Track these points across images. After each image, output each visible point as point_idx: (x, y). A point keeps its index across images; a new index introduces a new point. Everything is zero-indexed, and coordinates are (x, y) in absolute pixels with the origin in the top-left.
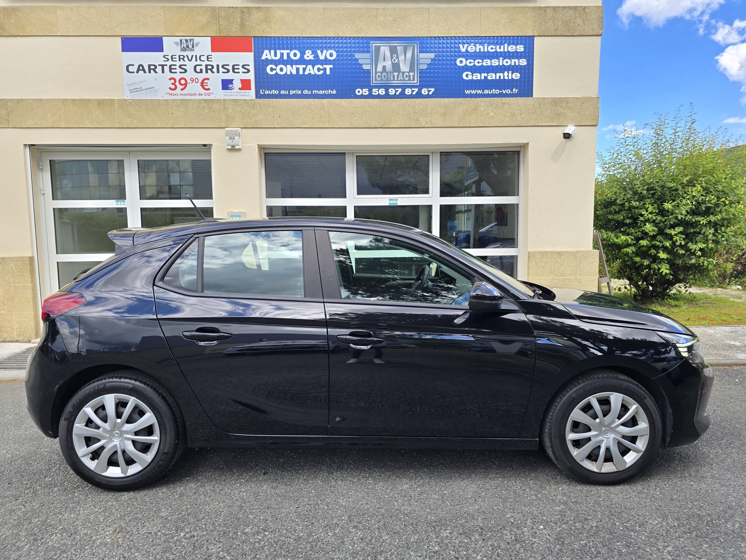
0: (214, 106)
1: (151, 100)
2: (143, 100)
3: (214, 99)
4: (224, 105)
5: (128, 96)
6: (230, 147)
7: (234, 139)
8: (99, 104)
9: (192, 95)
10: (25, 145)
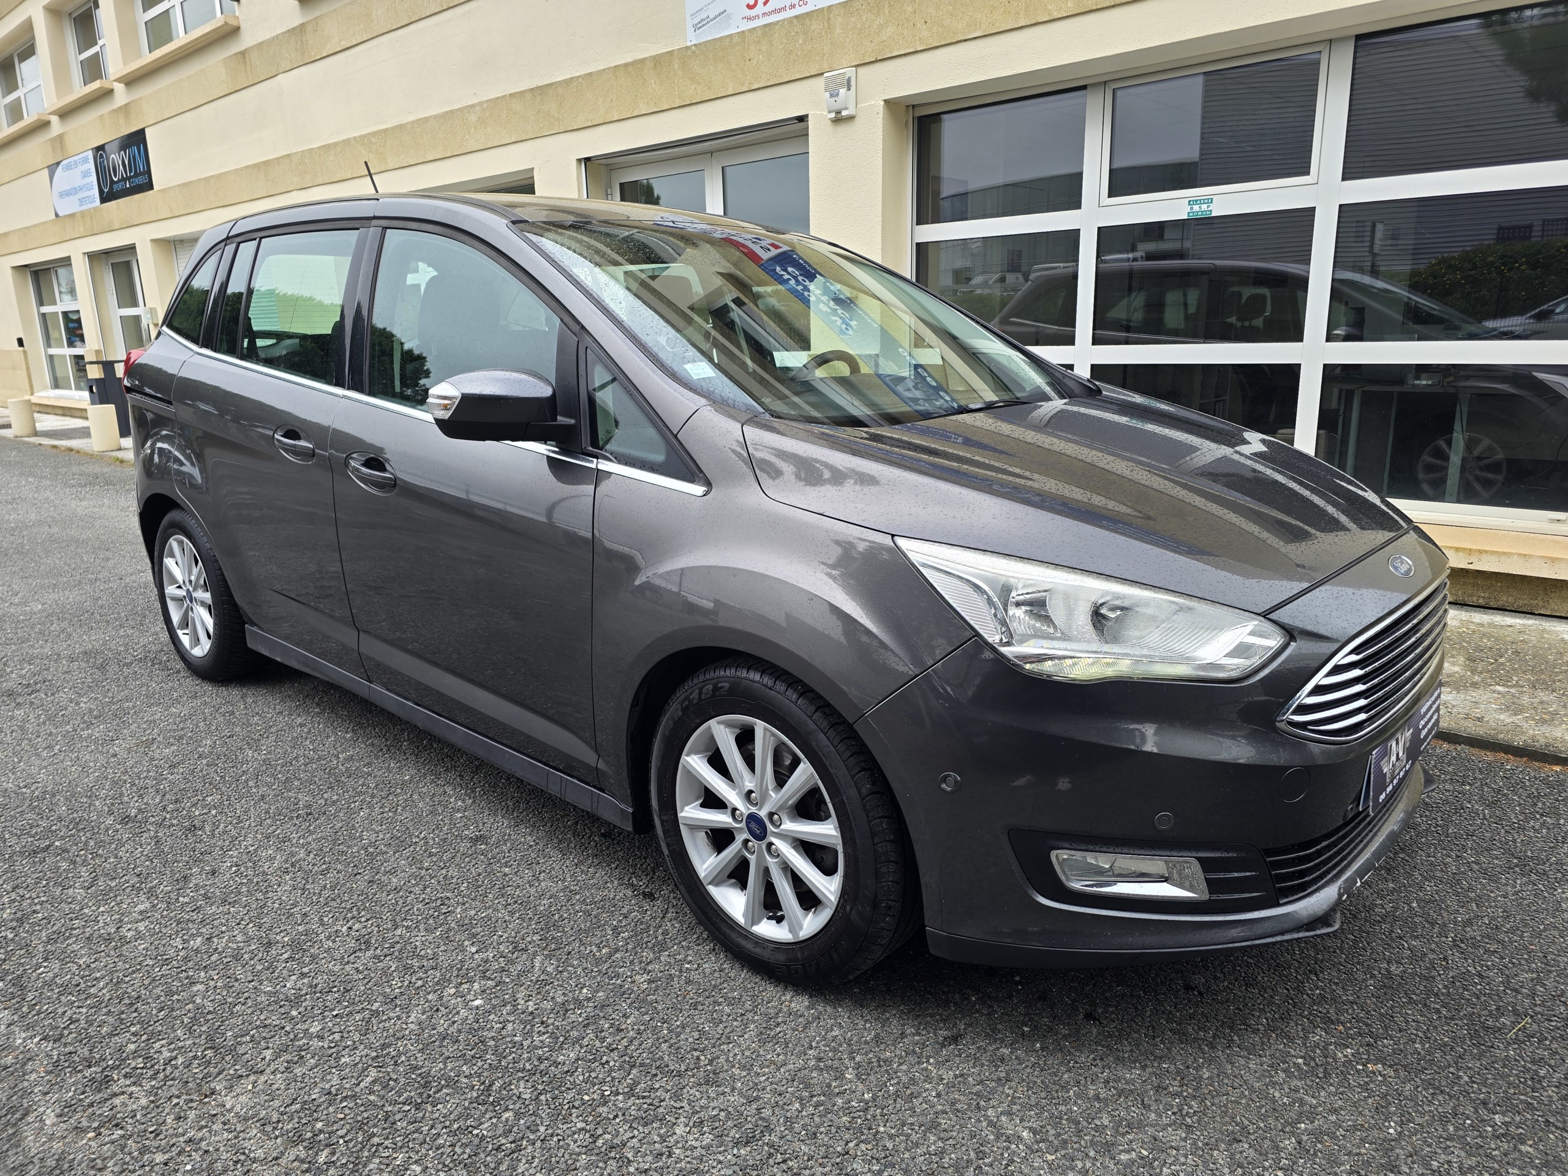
0: (813, 28)
1: (722, 38)
2: (710, 41)
3: (812, 12)
4: (829, 19)
5: (692, 39)
6: (833, 115)
7: (838, 94)
8: (655, 65)
9: (780, 10)
10: (579, 160)
